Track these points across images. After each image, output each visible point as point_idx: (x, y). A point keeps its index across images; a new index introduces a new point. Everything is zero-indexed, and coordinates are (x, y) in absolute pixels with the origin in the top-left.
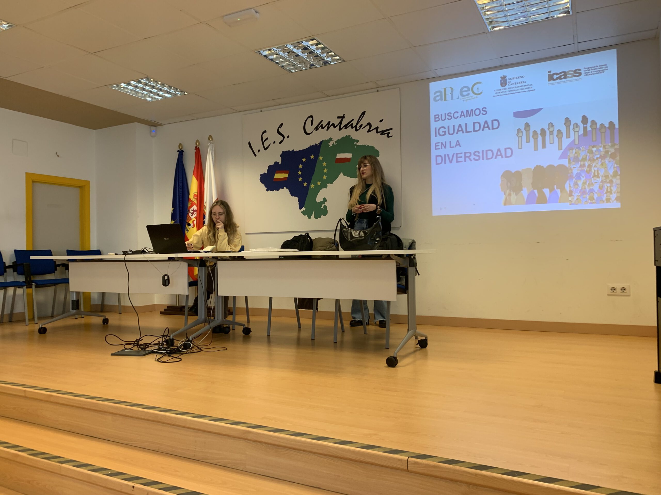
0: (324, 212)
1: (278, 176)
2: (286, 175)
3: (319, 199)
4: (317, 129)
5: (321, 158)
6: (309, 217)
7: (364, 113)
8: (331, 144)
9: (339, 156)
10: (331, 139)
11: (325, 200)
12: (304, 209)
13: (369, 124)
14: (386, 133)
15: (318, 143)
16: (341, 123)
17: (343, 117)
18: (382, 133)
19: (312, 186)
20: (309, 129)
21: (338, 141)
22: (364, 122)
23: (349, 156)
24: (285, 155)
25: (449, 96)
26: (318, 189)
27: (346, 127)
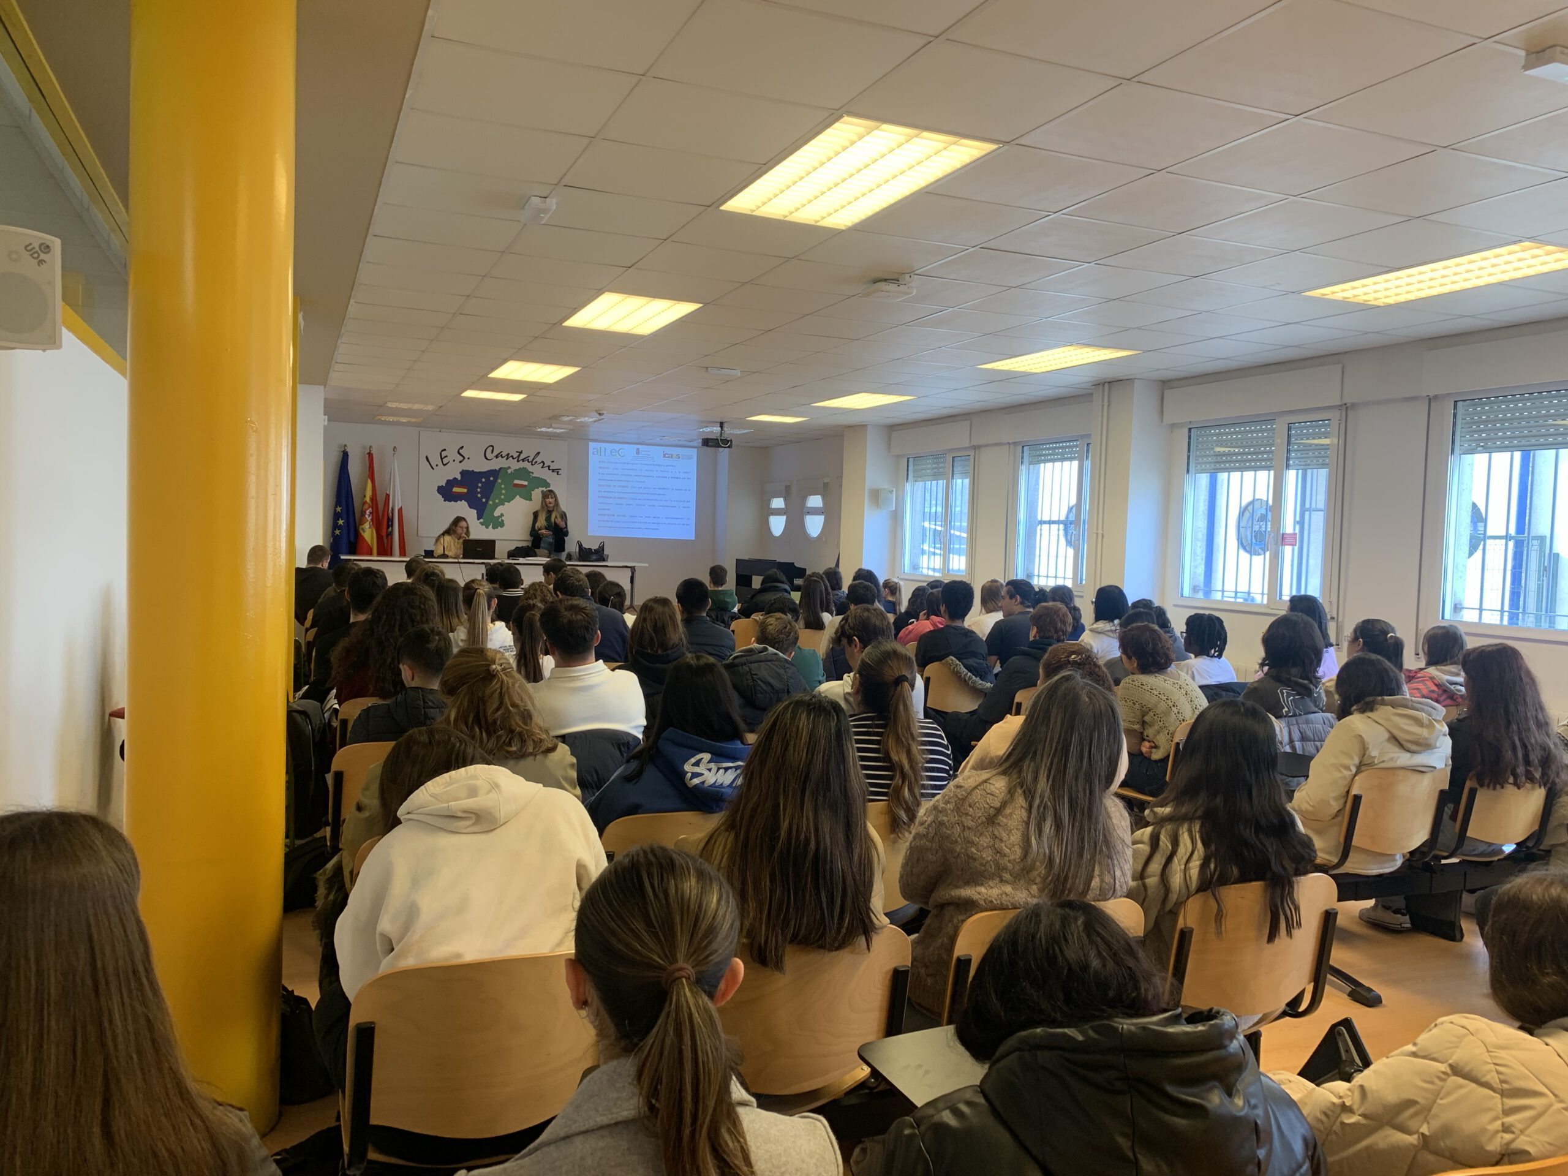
0: (502, 525)
1: (455, 490)
2: (465, 490)
3: (497, 513)
4: (497, 457)
5: (499, 481)
6: (487, 528)
7: (539, 453)
8: (509, 471)
9: (516, 482)
10: (509, 468)
11: (502, 515)
12: (481, 520)
13: (543, 462)
14: (556, 471)
15: (497, 468)
16: (519, 456)
17: (521, 453)
18: (553, 471)
19: (491, 503)
20: (489, 455)
21: (515, 470)
22: (538, 460)
23: (526, 483)
24: (464, 473)
25: (603, 453)
26: (496, 506)
27: (523, 460)
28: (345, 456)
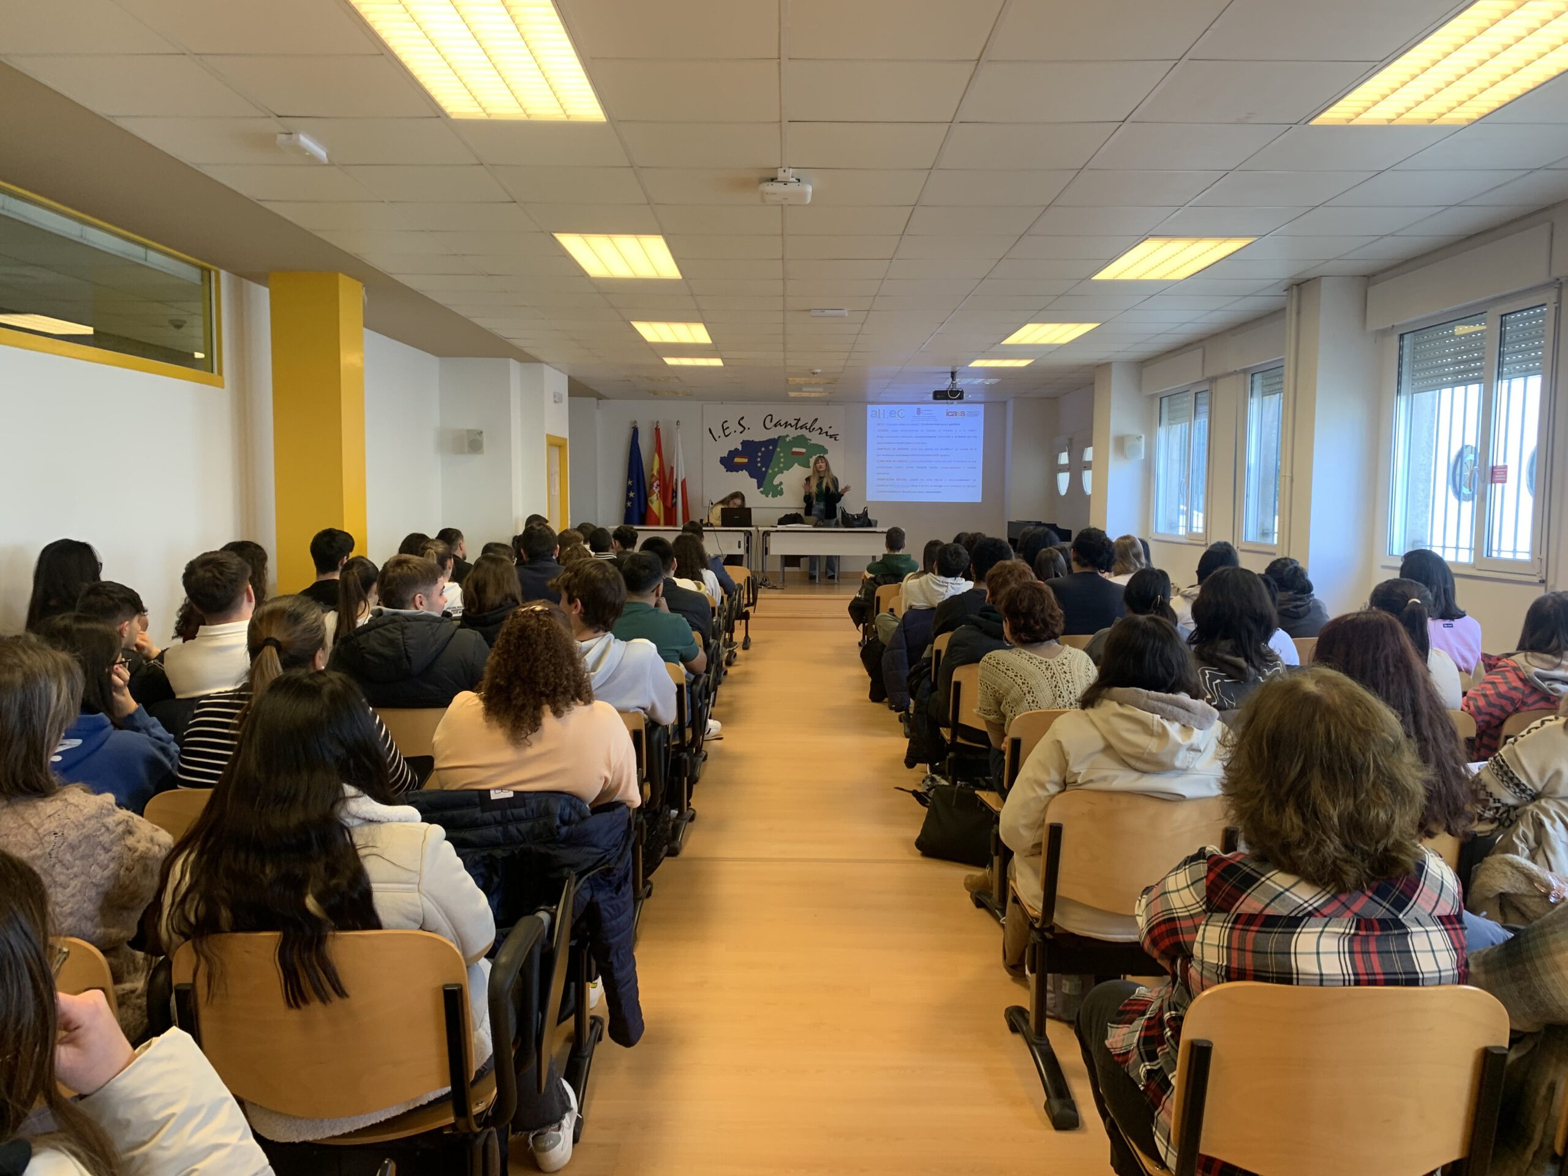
0: (781, 493)
1: (737, 460)
2: (746, 460)
3: (776, 482)
4: (775, 426)
5: (778, 450)
6: (767, 496)
7: (816, 420)
8: (788, 439)
9: (794, 449)
10: (788, 436)
11: (781, 483)
12: (762, 489)
13: (820, 428)
14: (834, 437)
15: (776, 437)
16: (797, 424)
17: (799, 420)
18: (831, 437)
19: (770, 471)
20: (769, 425)
21: (794, 438)
22: (816, 426)
23: (804, 450)
24: (744, 443)
25: (882, 416)
26: (775, 474)
27: (801, 428)
28: (635, 432)
